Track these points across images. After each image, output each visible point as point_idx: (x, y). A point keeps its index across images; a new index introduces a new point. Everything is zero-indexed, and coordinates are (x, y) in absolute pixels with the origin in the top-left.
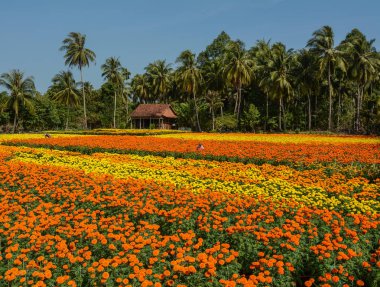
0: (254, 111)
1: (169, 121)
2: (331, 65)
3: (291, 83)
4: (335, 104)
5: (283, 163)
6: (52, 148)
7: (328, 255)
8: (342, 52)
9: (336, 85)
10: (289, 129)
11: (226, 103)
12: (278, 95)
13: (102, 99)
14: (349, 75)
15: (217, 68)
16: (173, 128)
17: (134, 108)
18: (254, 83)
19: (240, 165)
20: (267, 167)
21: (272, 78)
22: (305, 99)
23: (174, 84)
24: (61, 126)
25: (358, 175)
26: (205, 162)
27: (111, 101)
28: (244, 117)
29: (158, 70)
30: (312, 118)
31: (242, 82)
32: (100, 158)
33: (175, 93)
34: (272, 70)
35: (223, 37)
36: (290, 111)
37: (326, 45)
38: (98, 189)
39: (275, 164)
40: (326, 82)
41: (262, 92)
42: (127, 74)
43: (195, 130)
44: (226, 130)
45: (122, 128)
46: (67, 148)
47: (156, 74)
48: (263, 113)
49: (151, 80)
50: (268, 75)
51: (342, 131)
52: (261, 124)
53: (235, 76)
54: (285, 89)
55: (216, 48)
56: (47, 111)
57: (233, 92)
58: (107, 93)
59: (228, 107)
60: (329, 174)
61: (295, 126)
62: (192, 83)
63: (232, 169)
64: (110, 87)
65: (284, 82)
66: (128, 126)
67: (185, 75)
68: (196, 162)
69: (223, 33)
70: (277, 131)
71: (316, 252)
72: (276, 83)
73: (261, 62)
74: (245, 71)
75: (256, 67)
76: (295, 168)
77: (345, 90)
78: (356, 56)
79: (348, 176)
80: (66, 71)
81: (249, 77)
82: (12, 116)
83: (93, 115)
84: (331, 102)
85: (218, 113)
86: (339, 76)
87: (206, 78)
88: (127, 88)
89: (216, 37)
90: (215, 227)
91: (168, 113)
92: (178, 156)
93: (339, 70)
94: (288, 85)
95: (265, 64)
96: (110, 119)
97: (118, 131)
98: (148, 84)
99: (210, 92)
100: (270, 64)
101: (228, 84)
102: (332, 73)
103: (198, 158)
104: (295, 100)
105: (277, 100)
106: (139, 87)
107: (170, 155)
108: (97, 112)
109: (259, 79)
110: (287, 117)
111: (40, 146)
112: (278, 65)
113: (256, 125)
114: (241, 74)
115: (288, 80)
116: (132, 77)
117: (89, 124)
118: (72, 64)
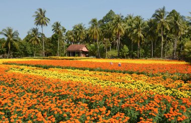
0: (126, 48)
1: (84, 53)
2: (163, 26)
3: (144, 35)
4: (164, 45)
5: (142, 73)
6: (28, 66)
7: (173, 118)
8: (168, 21)
9: (165, 36)
10: (142, 57)
11: (113, 44)
12: (137, 41)
13: (52, 42)
14: (171, 32)
15: (109, 28)
17: (68, 46)
18: (126, 35)
19: (121, 74)
20: (135, 75)
21: (134, 32)
22: (150, 43)
23: (88, 35)
24: (32, 55)
25: (179, 79)
26: (105, 73)
27: (56, 44)
28: (121, 51)
30: (154, 52)
31: (120, 34)
32: (53, 71)
33: (88, 39)
34: (135, 29)
35: (111, 13)
36: (143, 48)
37: (161, 17)
38: (54, 86)
39: (138, 74)
40: (160, 35)
41: (130, 39)
42: (64, 30)
43: (98, 57)
44: (113, 57)
45: (62, 56)
46: (36, 66)
47: (78, 30)
48: (130, 49)
49: (76, 33)
52: (129, 55)
53: (117, 31)
55: (109, 17)
56: (25, 48)
57: (116, 40)
58: (54, 39)
59: (113, 46)
60: (165, 78)
61: (146, 56)
62: (96, 34)
63: (118, 76)
64: (56, 36)
65: (140, 34)
66: (65, 55)
67: (92, 31)
68: (100, 73)
69: (111, 11)
70: (137, 58)
71: (167, 117)
72: (136, 35)
73: (130, 25)
74: (122, 29)
75: (127, 27)
76: (148, 75)
77: (169, 39)
78: (175, 22)
79: (174, 79)
80: (35, 28)
81: (124, 32)
82: (7, 50)
83: (48, 50)
84: (162, 44)
85: (108, 49)
86: (166, 32)
87: (103, 32)
88: (64, 37)
90: (115, 105)
91: (85, 49)
92: (91, 70)
93: (166, 29)
94: (142, 36)
95: (132, 26)
96: (56, 52)
97: (60, 57)
98: (75, 35)
99: (105, 39)
100: (134, 25)
101: (114, 35)
102: (163, 30)
103: (101, 71)
104: (145, 43)
105: (137, 43)
106: (70, 36)
107: (87, 69)
108: (50, 48)
109: (128, 33)
110: (142, 51)
111: (22, 65)
112: (137, 26)
113: (127, 55)
114: (120, 30)
115: (142, 33)
116: (66, 31)
117: (45, 54)
118: (38, 24)
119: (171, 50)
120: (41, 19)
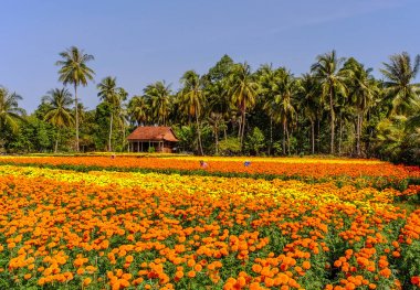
0: (258, 134)
1: (170, 145)
2: (333, 90)
3: (295, 107)
4: (336, 129)
5: (293, 178)
6: (41, 166)
7: (358, 238)
8: (343, 79)
9: (337, 110)
10: (293, 153)
11: (230, 125)
12: (282, 120)
13: (96, 120)
14: (350, 101)
15: (221, 90)
16: (173, 152)
17: (131, 131)
18: (258, 107)
19: (250, 180)
20: (278, 181)
21: (277, 101)
22: (308, 123)
23: (176, 106)
24: (50, 148)
25: (367, 186)
26: (212, 178)
27: (106, 125)
28: (248, 140)
29: (158, 92)
30: (316, 142)
31: (247, 105)
32: (98, 175)
33: (175, 116)
34: (277, 93)
35: (226, 60)
36: (294, 135)
37: (328, 70)
39: (286, 179)
40: (327, 107)
41: (266, 116)
42: (124, 95)
43: (197, 154)
44: (230, 153)
45: (118, 151)
46: (59, 167)
47: (155, 95)
48: (267, 137)
49: (150, 102)
50: (272, 98)
51: (344, 155)
52: (265, 149)
53: (240, 98)
54: (289, 112)
55: (220, 70)
56: (35, 132)
57: (238, 115)
58: (102, 115)
59: (232, 130)
60: (339, 186)
61: (298, 150)
62: (195, 104)
63: (242, 182)
64: (106, 107)
65: (287, 105)
66: (125, 150)
67: (186, 96)
68: (204, 178)
69: (226, 56)
70: (281, 155)
71: (346, 237)
72: (278, 108)
73: (265, 85)
74: (250, 94)
75: (261, 90)
76: (306, 181)
77: (345, 115)
78: (356, 82)
79: (358, 187)
80: (60, 89)
81: (253, 101)
83: (86, 137)
84: (333, 126)
85: (221, 135)
86: (340, 102)
87: (209, 100)
88: (124, 110)
89: (219, 60)
90: (239, 222)
91: (169, 137)
92: (183, 173)
93: (340, 95)
94: (292, 108)
95: (270, 88)
96: (105, 142)
97: (113, 154)
98: (147, 106)
99: (214, 115)
100: (274, 87)
101: (232, 107)
102: (334, 98)
103: (205, 175)
104: (299, 124)
105: (281, 125)
106: (137, 109)
107: (175, 172)
108: (90, 134)
109: (263, 102)
110: (291, 141)
111: (28, 165)
112: (282, 89)
113: (260, 149)
114: (246, 96)
115: (291, 103)
116: (129, 98)
117: (81, 147)
118: (66, 81)
119: (351, 138)
120: (74, 69)
